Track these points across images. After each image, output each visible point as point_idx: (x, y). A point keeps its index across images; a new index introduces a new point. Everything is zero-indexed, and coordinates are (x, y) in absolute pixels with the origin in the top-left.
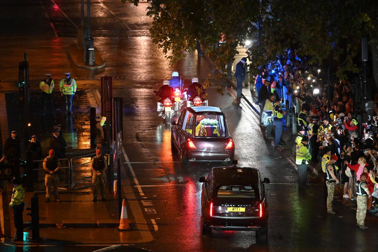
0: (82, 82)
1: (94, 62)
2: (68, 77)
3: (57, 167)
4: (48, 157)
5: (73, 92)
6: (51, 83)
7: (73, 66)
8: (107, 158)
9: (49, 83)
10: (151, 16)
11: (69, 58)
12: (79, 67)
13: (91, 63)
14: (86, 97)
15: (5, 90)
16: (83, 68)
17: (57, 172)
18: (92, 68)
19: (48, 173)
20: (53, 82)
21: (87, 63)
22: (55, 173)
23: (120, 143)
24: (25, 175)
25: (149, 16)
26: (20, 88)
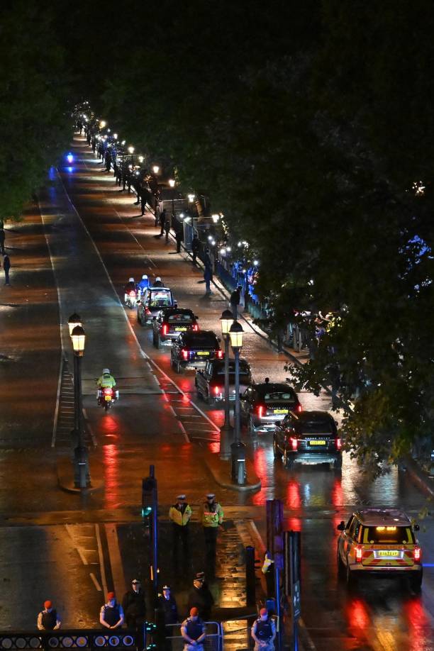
0: (230, 509)
1: (245, 480)
2: (211, 501)
3: (201, 634)
4: (189, 619)
5: (219, 524)
6: (186, 509)
7: (214, 485)
8: (276, 621)
9: (182, 511)
10: (338, 412)
11: (209, 473)
12: (224, 487)
13: (241, 481)
14: (236, 530)
15: (116, 520)
16: (229, 488)
17: (201, 642)
18: (243, 488)
19: (189, 643)
20: (188, 508)
21: (235, 481)
22: (199, 643)
23: (297, 599)
24: (154, 645)
25: (335, 412)
26: (146, 516)
